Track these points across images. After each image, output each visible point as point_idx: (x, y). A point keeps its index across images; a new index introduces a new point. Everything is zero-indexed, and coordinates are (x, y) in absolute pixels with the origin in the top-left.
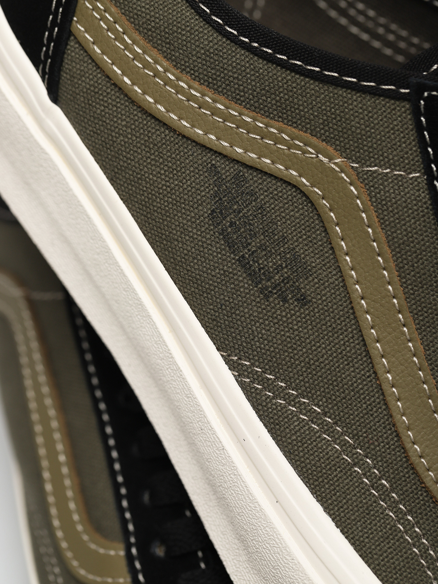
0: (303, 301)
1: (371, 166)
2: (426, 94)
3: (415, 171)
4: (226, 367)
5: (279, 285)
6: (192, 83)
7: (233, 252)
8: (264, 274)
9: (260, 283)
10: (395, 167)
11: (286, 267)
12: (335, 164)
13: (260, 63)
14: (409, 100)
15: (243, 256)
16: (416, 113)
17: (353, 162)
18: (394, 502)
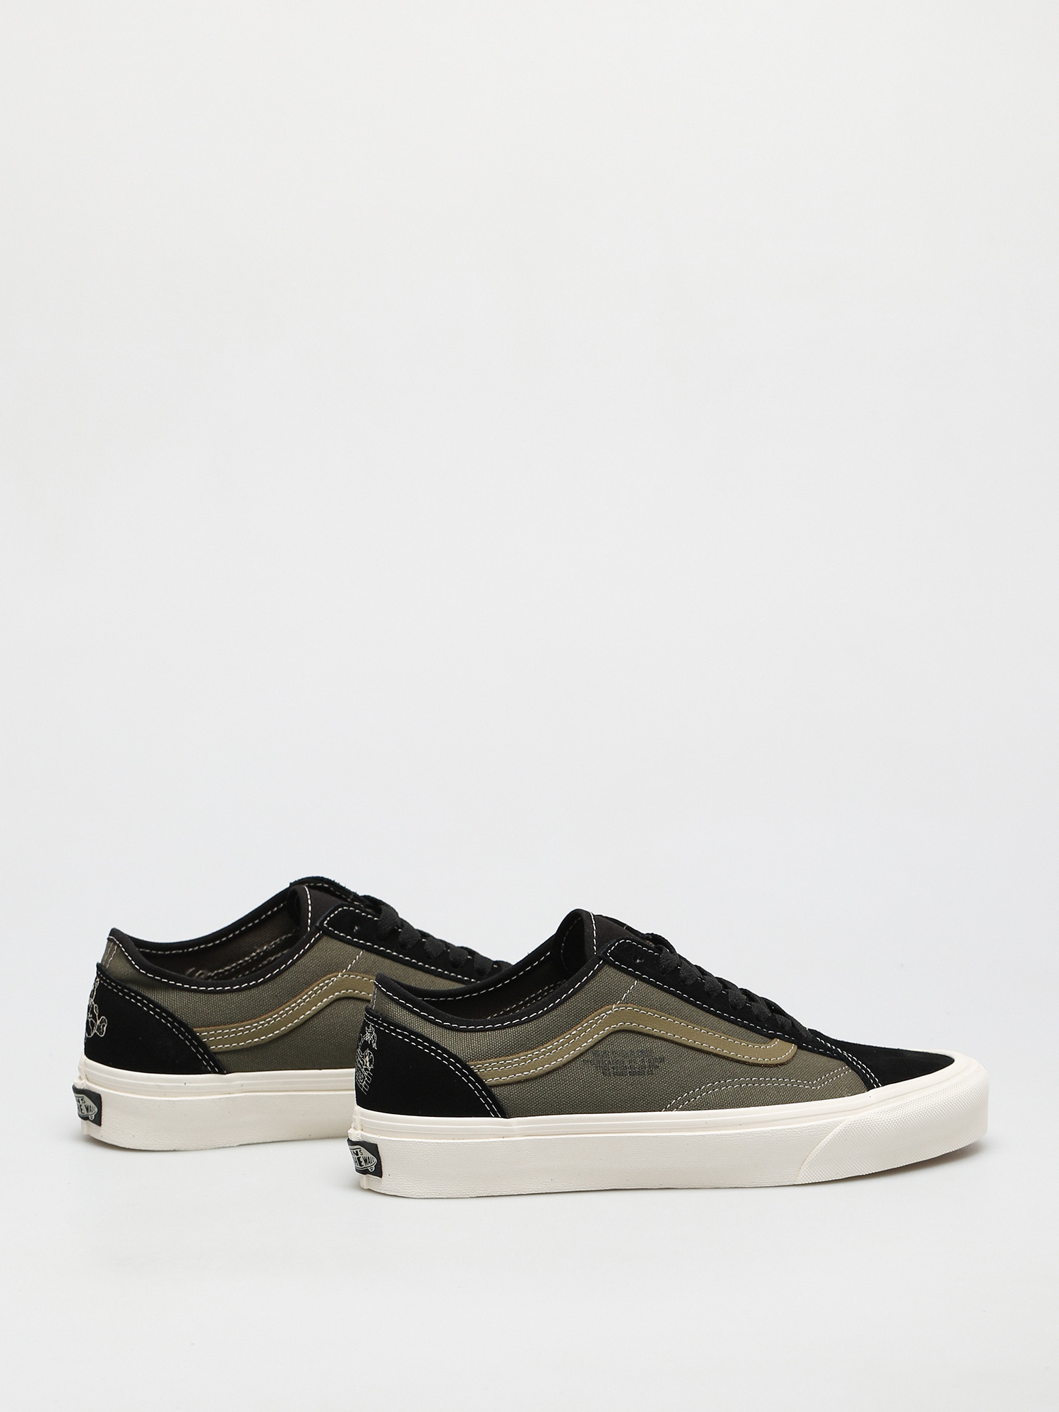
1: (623, 996)
3: (635, 981)
4: (670, 1112)
10: (628, 987)
11: (644, 1057)
12: (614, 1009)
14: (606, 964)
15: (630, 1072)
17: (617, 1002)
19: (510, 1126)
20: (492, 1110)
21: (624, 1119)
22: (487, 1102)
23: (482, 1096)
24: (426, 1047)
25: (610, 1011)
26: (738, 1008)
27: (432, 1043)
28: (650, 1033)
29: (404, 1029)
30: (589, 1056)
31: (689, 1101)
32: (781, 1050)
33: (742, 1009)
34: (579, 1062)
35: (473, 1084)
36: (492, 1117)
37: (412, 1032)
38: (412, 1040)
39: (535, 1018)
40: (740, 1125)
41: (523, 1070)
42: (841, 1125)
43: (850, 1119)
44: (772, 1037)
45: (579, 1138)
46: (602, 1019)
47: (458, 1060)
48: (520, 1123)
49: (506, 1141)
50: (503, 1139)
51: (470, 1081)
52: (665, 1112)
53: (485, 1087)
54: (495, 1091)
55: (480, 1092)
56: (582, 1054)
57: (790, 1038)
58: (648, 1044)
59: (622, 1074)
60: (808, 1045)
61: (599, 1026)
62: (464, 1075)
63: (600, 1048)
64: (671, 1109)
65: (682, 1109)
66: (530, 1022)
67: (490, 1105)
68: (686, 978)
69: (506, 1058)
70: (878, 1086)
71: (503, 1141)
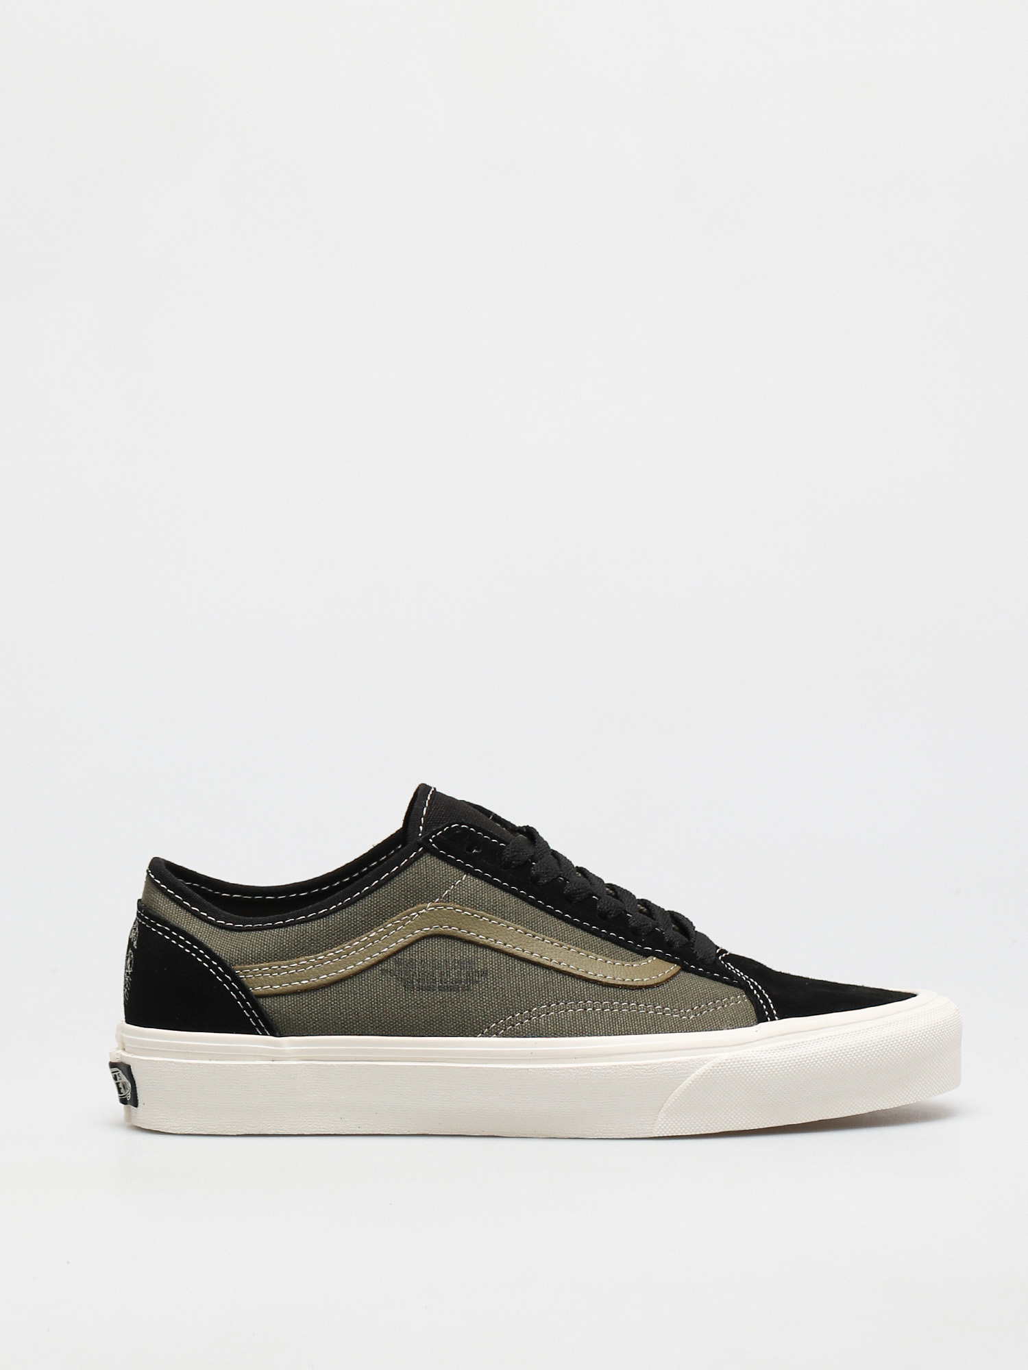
0: (484, 973)
1: (444, 893)
2: (431, 840)
3: (462, 876)
4: (487, 1039)
5: (467, 979)
6: (325, 952)
7: (434, 990)
8: (456, 983)
9: (459, 987)
10: (453, 882)
11: (461, 969)
12: (430, 907)
13: (351, 909)
14: (425, 853)
15: (439, 986)
16: (434, 853)
17: (435, 899)
18: (618, 1005)
19: (280, 1046)
20: (258, 1025)
21: (425, 1045)
22: (252, 1016)
23: (246, 1008)
24: (187, 946)
25: (424, 911)
26: (609, 916)
27: (195, 941)
28: (473, 939)
29: (165, 923)
30: (391, 964)
31: (513, 1026)
32: (651, 969)
33: (614, 918)
34: (377, 971)
35: (236, 992)
36: (259, 1034)
37: (173, 928)
38: (172, 937)
39: (324, 915)
40: (576, 1057)
41: (300, 979)
42: (708, 1064)
43: (722, 1056)
44: (646, 955)
45: (370, 1066)
46: (411, 920)
47: (221, 962)
48: (293, 1044)
49: (275, 1065)
50: (271, 1063)
51: (232, 988)
52: (482, 1038)
53: (250, 997)
54: (265, 1003)
55: (243, 1002)
56: (380, 962)
57: (673, 957)
58: (469, 952)
59: (428, 989)
60: (698, 967)
61: (407, 928)
62: (226, 981)
63: (406, 956)
64: (489, 1035)
65: (504, 1036)
66: (317, 919)
67: (255, 1020)
68: (538, 877)
69: (281, 963)
70: (773, 1019)
71: (271, 1065)
